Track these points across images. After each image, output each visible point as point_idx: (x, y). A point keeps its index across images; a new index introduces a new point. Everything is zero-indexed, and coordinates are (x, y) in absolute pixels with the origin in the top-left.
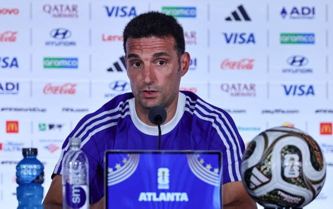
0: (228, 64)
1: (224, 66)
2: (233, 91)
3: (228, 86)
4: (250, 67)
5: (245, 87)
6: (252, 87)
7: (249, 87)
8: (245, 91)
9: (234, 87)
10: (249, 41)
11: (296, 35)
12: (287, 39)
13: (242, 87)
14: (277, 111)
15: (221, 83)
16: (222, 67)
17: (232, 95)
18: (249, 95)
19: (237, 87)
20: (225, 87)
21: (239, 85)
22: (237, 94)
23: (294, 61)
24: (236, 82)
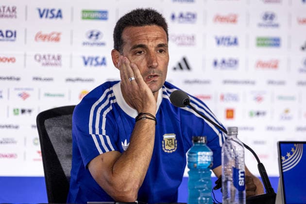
0: (41, 36)
1: (38, 39)
2: (44, 61)
3: (40, 56)
4: (57, 39)
5: (54, 57)
6: (59, 58)
7: (56, 57)
8: (53, 61)
9: (44, 57)
10: (57, 16)
11: (94, 12)
12: (86, 15)
13: (51, 57)
14: (78, 80)
15: (34, 53)
16: (36, 39)
17: (43, 64)
18: (56, 64)
19: (47, 57)
20: (38, 58)
21: (49, 56)
22: (47, 64)
23: (92, 35)
24: (46, 53)
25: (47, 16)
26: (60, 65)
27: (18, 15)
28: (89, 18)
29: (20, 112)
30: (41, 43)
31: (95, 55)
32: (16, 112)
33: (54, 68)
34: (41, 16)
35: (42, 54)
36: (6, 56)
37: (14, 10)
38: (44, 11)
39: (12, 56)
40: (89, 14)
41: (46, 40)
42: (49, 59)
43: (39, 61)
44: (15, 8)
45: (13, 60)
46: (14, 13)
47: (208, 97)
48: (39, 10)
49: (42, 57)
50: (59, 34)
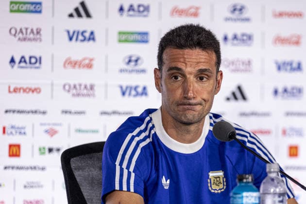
25: (77, 39)
26: (94, 95)
27: (43, 38)
28: (126, 41)
29: (47, 151)
30: (70, 70)
31: (134, 84)
32: (42, 151)
33: (86, 99)
34: (71, 39)
35: (72, 84)
36: (30, 86)
37: (38, 33)
38: (74, 32)
39: (36, 86)
40: (126, 36)
41: (77, 66)
42: (80, 89)
43: (69, 91)
44: (40, 30)
45: (38, 91)
46: (38, 36)
47: (267, 132)
48: (68, 32)
49: (72, 86)
50: (91, 60)
